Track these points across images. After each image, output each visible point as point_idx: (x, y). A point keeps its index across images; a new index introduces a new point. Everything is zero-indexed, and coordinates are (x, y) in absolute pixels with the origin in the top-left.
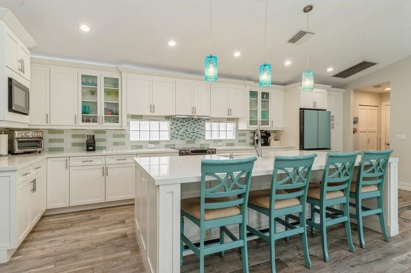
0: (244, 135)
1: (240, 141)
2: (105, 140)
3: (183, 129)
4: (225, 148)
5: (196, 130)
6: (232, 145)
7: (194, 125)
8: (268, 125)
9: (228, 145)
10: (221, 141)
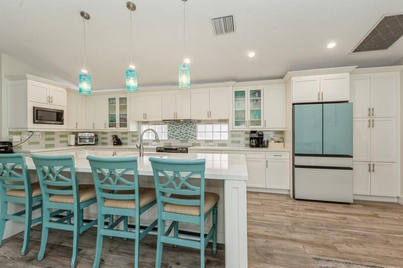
0: (239, 136)
1: (233, 142)
2: (126, 138)
3: (178, 131)
4: (217, 148)
5: (188, 131)
6: (225, 145)
7: (186, 127)
8: (260, 125)
9: (219, 145)
10: (212, 141)
